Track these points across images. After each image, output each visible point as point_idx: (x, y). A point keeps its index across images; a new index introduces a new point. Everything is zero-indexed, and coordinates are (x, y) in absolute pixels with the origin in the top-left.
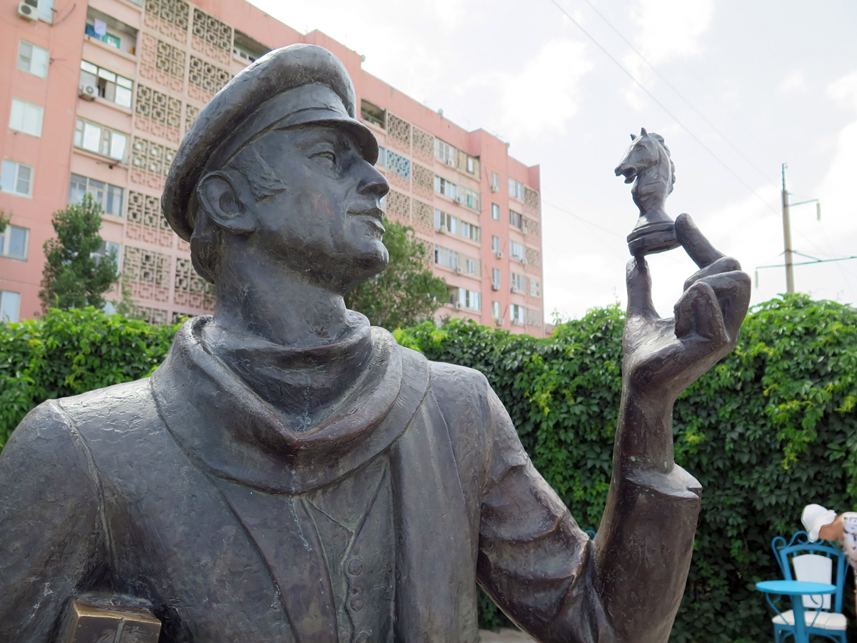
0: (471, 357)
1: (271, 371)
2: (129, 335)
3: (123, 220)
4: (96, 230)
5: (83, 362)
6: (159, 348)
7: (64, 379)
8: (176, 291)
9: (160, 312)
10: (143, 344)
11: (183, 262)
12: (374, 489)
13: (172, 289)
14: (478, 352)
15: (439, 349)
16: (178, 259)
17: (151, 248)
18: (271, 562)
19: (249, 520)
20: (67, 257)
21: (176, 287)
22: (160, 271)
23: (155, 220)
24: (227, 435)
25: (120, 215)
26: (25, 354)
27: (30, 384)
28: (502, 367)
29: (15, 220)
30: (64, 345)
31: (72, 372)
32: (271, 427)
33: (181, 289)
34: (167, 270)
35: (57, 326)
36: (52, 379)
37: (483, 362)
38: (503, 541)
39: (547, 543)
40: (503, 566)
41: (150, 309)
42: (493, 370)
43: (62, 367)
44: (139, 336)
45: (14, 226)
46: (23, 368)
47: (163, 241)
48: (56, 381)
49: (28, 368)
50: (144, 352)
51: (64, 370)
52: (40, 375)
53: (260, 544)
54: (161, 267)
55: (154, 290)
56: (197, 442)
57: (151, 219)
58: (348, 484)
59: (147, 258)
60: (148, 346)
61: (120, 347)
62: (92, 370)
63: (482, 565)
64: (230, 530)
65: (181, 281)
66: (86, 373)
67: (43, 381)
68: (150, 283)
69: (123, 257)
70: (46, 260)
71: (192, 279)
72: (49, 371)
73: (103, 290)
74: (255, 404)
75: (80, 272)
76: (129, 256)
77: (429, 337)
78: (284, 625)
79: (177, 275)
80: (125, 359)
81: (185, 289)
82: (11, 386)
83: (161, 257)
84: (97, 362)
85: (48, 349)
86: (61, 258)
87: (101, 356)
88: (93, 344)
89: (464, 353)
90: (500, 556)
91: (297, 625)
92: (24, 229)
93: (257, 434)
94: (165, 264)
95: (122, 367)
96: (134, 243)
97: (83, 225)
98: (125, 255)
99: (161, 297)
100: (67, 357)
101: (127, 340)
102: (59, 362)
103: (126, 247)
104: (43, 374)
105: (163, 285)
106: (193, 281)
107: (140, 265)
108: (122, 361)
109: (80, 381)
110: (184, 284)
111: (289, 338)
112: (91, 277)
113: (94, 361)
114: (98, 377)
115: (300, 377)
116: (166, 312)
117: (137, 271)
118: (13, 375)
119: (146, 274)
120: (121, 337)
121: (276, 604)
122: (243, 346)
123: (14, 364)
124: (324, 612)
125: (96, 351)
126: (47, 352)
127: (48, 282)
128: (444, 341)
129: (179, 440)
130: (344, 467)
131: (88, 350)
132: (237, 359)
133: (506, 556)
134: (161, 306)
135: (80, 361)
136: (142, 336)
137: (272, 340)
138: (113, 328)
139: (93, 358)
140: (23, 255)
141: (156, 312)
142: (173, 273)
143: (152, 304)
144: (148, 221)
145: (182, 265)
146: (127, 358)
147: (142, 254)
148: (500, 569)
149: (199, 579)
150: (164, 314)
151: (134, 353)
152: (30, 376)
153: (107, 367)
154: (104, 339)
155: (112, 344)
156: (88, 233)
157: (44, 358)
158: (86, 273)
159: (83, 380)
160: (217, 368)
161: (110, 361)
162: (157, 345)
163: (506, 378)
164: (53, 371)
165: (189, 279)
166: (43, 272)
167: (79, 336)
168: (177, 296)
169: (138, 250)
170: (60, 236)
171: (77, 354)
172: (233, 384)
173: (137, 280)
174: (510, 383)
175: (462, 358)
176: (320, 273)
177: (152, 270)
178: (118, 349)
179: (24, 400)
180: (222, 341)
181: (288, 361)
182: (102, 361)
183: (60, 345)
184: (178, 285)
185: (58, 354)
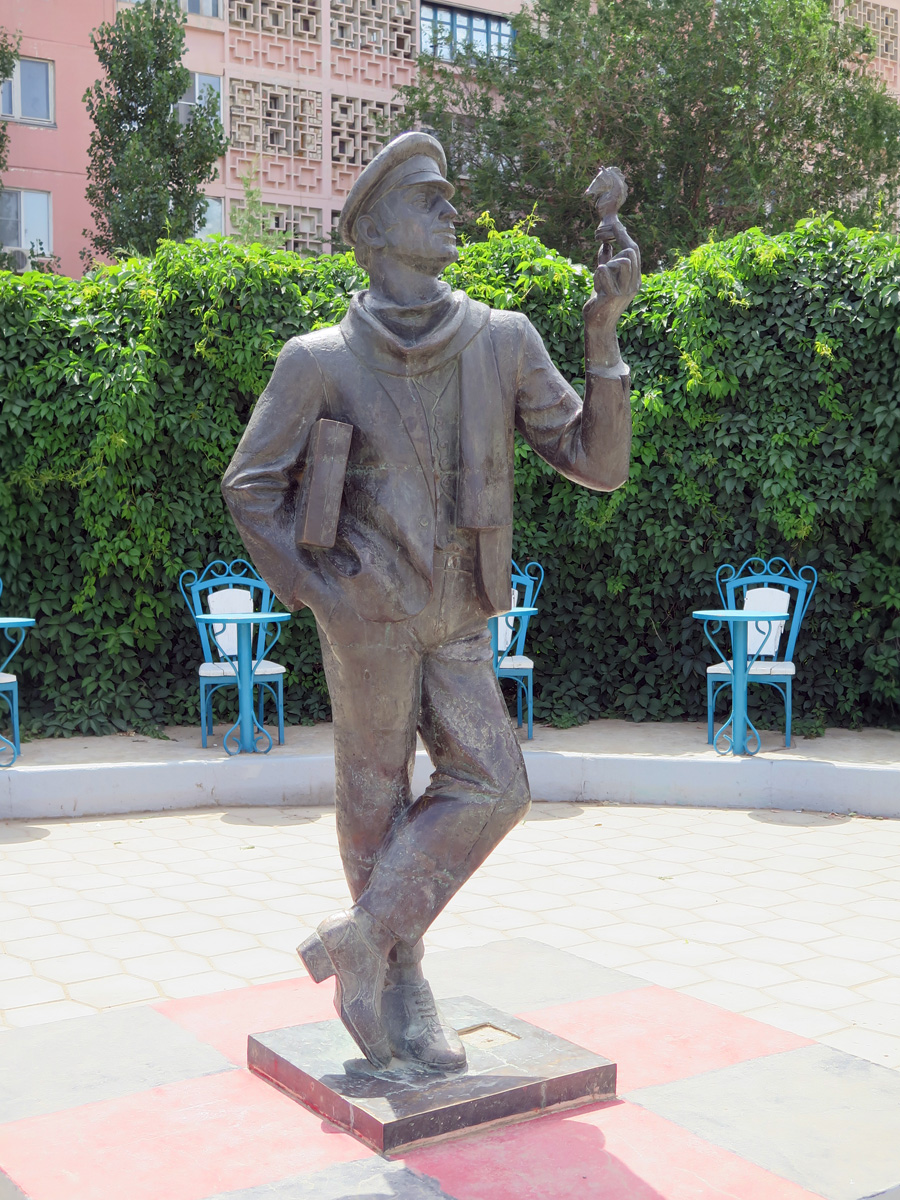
0: (826, 287)
1: (395, 318)
2: (275, 275)
3: (222, 25)
4: (176, 55)
5: (216, 321)
6: (320, 294)
7: (193, 347)
8: (334, 166)
9: (308, 214)
10: (296, 288)
11: (344, 102)
12: (449, 376)
13: (327, 162)
14: (839, 277)
15: (770, 274)
16: (335, 99)
17: (281, 79)
18: (399, 407)
19: (388, 388)
20: (131, 116)
21: (335, 159)
22: (302, 127)
23: (282, 19)
24: (376, 350)
25: (216, 14)
26: (134, 313)
27: (148, 355)
28: (877, 304)
29: (29, 48)
30: (186, 296)
31: (201, 337)
32: (394, 344)
33: (344, 162)
34: (315, 123)
35: (172, 267)
36: (175, 348)
37: (847, 295)
38: (531, 410)
39: (554, 410)
40: (531, 424)
41: (288, 207)
42: (863, 309)
43: (187, 329)
44: (290, 277)
45: (27, 59)
46: (136, 333)
47: (304, 62)
48: (181, 350)
49: (143, 332)
50: (299, 301)
51: (191, 334)
52: (159, 342)
53: (393, 399)
54: (302, 119)
55: (291, 167)
56: (363, 354)
57: (276, 17)
58: (436, 373)
59: (275, 99)
60: (304, 292)
61: (265, 295)
62: (229, 332)
63: (518, 422)
64: (380, 393)
65: (342, 144)
66: (222, 338)
67: (164, 351)
68: (284, 154)
69: (229, 103)
70: (92, 126)
71: (365, 138)
72: (170, 336)
73: (201, 176)
74: (388, 334)
75: (156, 145)
76: (239, 98)
77: (753, 256)
78: (405, 434)
79: (335, 133)
80: (273, 314)
81: (352, 160)
82: (124, 359)
83: (303, 96)
84: (235, 321)
85: (166, 304)
86: (120, 120)
87: (239, 311)
88: (226, 292)
89: (813, 281)
90: (530, 419)
91: (411, 434)
92: (44, 63)
93: (389, 347)
94: (309, 111)
95: (269, 326)
96: (248, 72)
97: (151, 47)
98: (232, 98)
99: (306, 180)
100: (192, 314)
101: (273, 284)
102: (182, 322)
103: (231, 80)
104: (162, 340)
105: (308, 157)
106: (367, 143)
107: (262, 116)
108: (268, 317)
109: (214, 350)
110: (350, 151)
111: (406, 302)
112: (175, 152)
113: (230, 318)
114: (238, 342)
115: (411, 321)
116: (319, 210)
117: (258, 130)
118: (125, 344)
119: (274, 135)
120: (264, 280)
121: (401, 425)
122: (382, 307)
123: (123, 326)
124: (423, 429)
125: (232, 303)
126: (165, 306)
127: (98, 168)
128: (780, 260)
129: (355, 354)
130: (431, 364)
131: (221, 302)
132: (379, 314)
133: (533, 419)
134: (309, 200)
135: (210, 320)
136: (294, 276)
137: (397, 303)
138: (252, 267)
139: (229, 314)
140: (48, 117)
141: (301, 213)
142: (328, 128)
143: (291, 197)
144: (269, 23)
145: (344, 110)
146: (276, 312)
147: (265, 96)
148: (530, 426)
149: (368, 413)
150: (314, 215)
151: (286, 305)
152: (146, 343)
153: (249, 326)
154: (241, 283)
155: (253, 291)
156: (161, 64)
157: (161, 316)
158: (168, 146)
159: (218, 348)
160: (370, 318)
161: (252, 317)
162: (317, 289)
163: (883, 322)
164: (175, 335)
165: (359, 138)
166: (89, 151)
167: (206, 281)
168: (338, 179)
169: (255, 85)
170: (112, 74)
171: (206, 309)
172: (378, 326)
173: (259, 149)
174: (888, 329)
175: (811, 290)
176: (420, 266)
177: (286, 125)
178: (262, 299)
179: (144, 379)
180: (372, 305)
181: (403, 314)
182: (241, 318)
183: (181, 297)
184: (337, 153)
185: (179, 309)
